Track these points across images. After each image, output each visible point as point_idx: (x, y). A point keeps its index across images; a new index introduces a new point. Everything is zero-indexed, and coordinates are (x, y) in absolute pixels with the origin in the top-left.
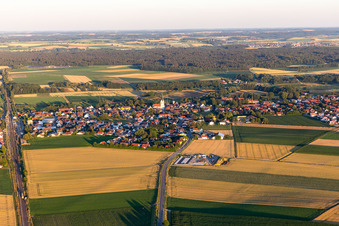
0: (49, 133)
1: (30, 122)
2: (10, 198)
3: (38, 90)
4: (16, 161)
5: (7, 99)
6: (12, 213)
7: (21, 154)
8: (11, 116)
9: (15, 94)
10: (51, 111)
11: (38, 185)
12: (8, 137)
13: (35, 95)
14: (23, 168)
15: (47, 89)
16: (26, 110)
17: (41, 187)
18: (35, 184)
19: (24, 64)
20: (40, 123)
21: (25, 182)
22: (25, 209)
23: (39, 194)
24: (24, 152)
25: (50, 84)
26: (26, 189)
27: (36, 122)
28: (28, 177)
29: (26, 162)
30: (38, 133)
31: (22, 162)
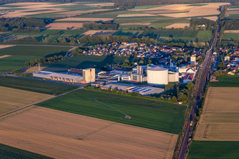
1: (227, 58)
2: (175, 137)
4: (198, 98)
5: (217, 34)
7: (205, 90)
8: (213, 51)
9: (226, 29)
11: (207, 126)
12: (201, 73)
16: (229, 46)
17: (209, 129)
18: (205, 124)
20: (236, 59)
21: (197, 121)
22: (184, 152)
23: (205, 136)
24: (210, 89)
27: (232, 59)
28: (202, 116)
29: (206, 100)
30: (230, 70)
31: (203, 99)
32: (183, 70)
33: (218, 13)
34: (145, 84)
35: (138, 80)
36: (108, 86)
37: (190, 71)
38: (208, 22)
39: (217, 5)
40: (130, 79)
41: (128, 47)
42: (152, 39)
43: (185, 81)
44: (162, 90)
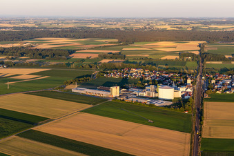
0: (226, 90)
1: (213, 81)
2: (189, 135)
3: (224, 59)
4: (198, 109)
5: (201, 64)
6: (188, 147)
7: (202, 104)
8: (201, 76)
9: (207, 61)
10: (230, 75)
11: (210, 128)
12: (196, 92)
13: (221, 63)
14: (202, 115)
15: (230, 58)
16: (212, 73)
17: (212, 130)
18: (208, 127)
19: (217, 41)
20: (220, 82)
21: (201, 125)
22: (198, 145)
23: (210, 135)
24: (205, 103)
25: (232, 55)
26: (201, 130)
27: (217, 82)
28: (204, 121)
29: (205, 110)
30: (217, 90)
31: (202, 110)
32: (183, 89)
33: (199, 48)
34: (157, 98)
35: (151, 96)
36: (131, 99)
37: (189, 90)
38: (193, 55)
39: (197, 43)
40: (145, 94)
41: (137, 72)
42: (154, 67)
43: (186, 97)
44: (171, 103)
